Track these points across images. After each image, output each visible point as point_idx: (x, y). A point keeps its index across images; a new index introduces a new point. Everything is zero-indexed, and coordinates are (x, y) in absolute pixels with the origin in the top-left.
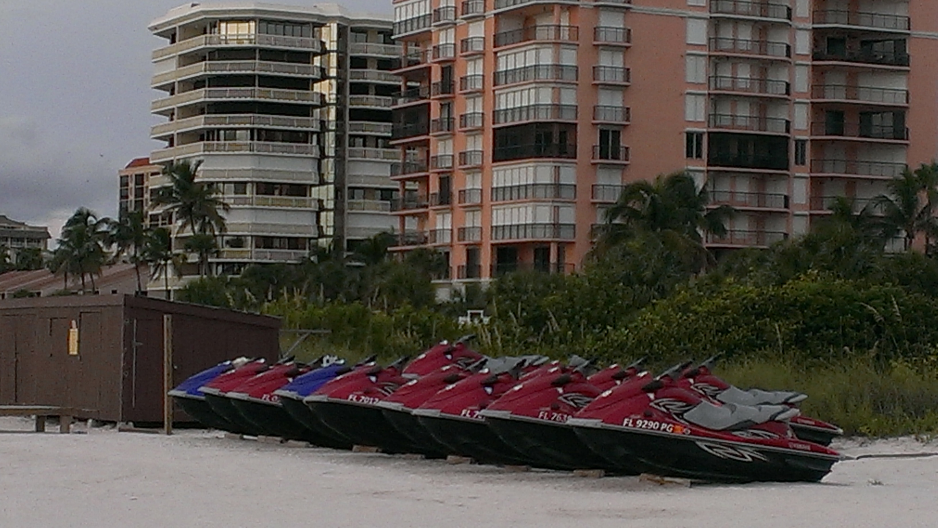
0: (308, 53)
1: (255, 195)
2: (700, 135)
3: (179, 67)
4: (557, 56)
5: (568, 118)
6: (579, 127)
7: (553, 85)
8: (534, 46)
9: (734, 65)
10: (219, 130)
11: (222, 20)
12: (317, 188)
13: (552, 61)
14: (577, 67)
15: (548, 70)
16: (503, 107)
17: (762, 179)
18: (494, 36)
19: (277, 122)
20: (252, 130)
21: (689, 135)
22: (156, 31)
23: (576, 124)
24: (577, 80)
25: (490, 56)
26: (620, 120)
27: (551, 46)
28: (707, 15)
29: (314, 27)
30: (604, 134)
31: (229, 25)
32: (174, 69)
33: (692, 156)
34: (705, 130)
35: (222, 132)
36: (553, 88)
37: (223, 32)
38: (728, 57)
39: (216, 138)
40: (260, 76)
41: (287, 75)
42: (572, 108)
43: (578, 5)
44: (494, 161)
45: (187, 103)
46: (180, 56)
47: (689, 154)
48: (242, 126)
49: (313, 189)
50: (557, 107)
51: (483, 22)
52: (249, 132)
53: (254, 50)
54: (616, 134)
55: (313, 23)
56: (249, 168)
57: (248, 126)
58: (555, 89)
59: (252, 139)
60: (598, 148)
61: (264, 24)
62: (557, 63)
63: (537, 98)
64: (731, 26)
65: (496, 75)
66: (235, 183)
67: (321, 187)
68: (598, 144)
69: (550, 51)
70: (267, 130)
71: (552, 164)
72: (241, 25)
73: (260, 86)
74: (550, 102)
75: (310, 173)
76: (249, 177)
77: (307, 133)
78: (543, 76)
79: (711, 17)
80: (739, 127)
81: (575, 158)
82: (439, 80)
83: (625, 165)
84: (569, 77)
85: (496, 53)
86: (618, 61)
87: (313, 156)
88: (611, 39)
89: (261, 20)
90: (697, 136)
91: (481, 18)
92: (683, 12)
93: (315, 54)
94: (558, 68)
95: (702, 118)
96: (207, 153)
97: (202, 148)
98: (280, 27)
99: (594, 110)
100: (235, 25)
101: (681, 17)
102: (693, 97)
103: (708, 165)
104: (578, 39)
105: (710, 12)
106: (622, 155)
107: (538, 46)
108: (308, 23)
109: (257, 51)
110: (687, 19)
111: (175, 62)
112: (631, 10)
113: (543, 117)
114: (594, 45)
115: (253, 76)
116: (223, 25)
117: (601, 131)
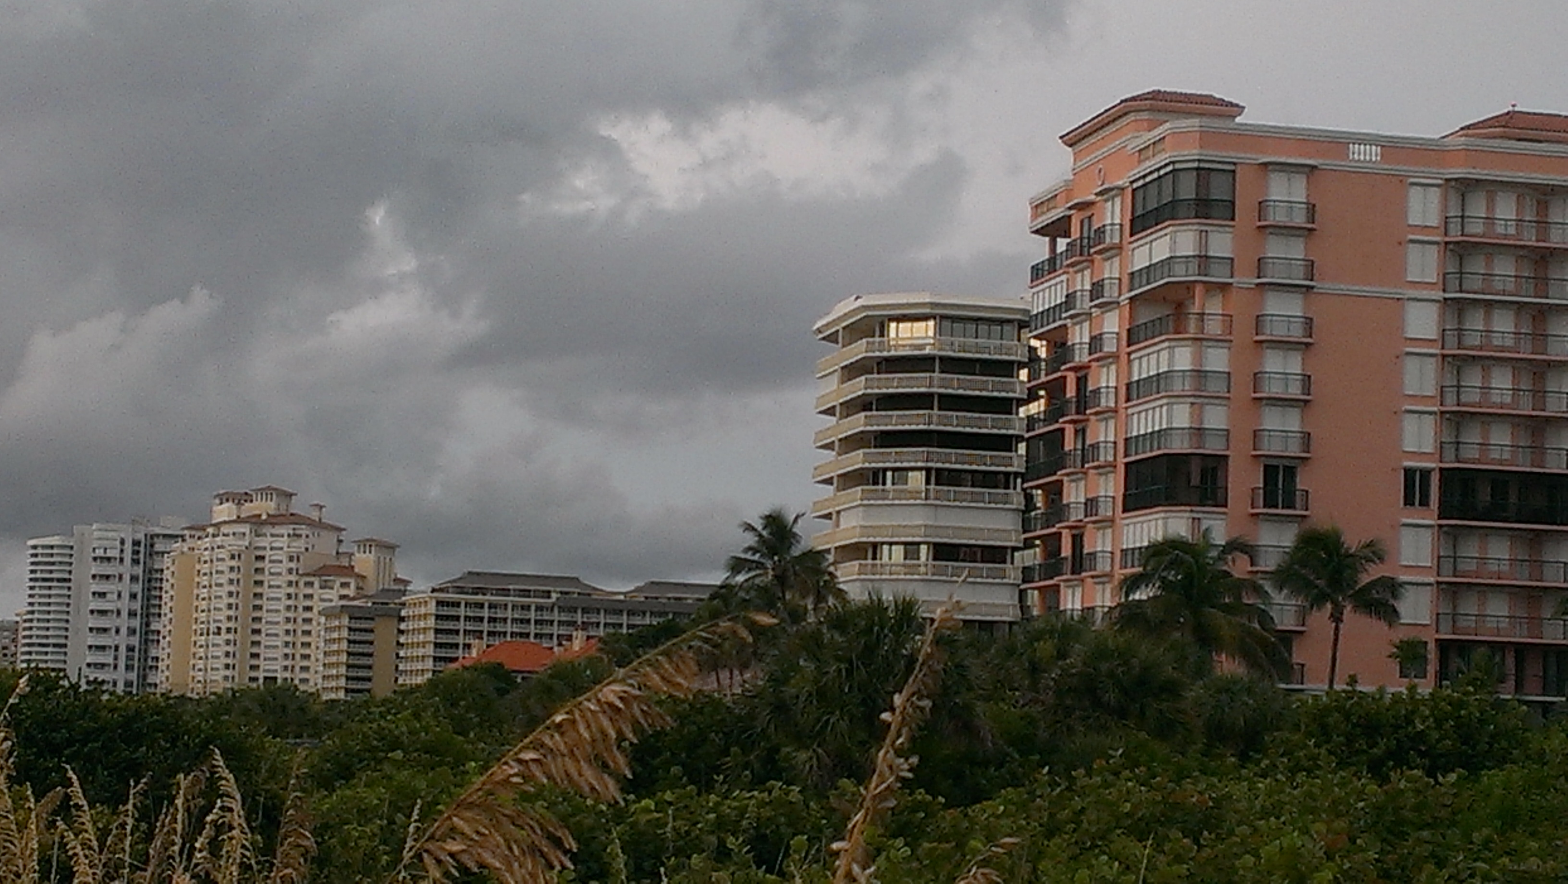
0: (1012, 363)
1: (931, 562)
2: (1425, 474)
3: (843, 383)
4: (1198, 357)
5: (1213, 447)
6: (1230, 460)
7: (1192, 400)
8: (1166, 344)
9: (1486, 370)
10: (885, 470)
11: (892, 319)
12: (1021, 553)
13: (1192, 364)
14: (1229, 373)
15: (1184, 377)
16: (1135, 434)
17: (1536, 540)
18: (1129, 330)
19: (960, 459)
20: (928, 470)
21: (1409, 473)
22: (821, 336)
23: (1226, 457)
24: (1229, 392)
25: (1124, 358)
26: (1294, 450)
27: (1190, 343)
28: (1439, 295)
29: (1021, 327)
30: (1270, 472)
31: (901, 325)
32: (835, 387)
33: (1413, 504)
34: (1433, 465)
35: (889, 474)
36: (1192, 404)
37: (893, 334)
38: (1474, 357)
39: (881, 481)
40: (941, 396)
41: (977, 393)
42: (1220, 433)
43: (1231, 284)
44: (1125, 511)
45: (849, 433)
46: (843, 368)
47: (1409, 501)
48: (913, 464)
49: (1016, 554)
50: (1198, 432)
51: (1117, 311)
52: (924, 473)
53: (931, 359)
54: (1290, 472)
55: (1019, 321)
56: (920, 522)
57: (920, 464)
58: (1196, 406)
59: (928, 482)
60: (1261, 491)
61: (947, 324)
62: (1198, 368)
63: (1170, 420)
64: (1482, 311)
65: (1128, 386)
66: (906, 544)
67: (1026, 552)
68: (1261, 485)
69: (1188, 349)
70: (950, 471)
71: (1187, 515)
72: (917, 325)
73: (940, 409)
74: (1187, 425)
75: (1010, 531)
76: (921, 537)
77: (1007, 475)
78: (1177, 388)
79: (1445, 299)
80: (1493, 462)
81: (1226, 506)
82: (1074, 394)
83: (1304, 516)
84: (1216, 387)
85: (1129, 354)
86: (1294, 364)
87: (1014, 507)
88: (1278, 331)
89: (943, 317)
90: (1421, 475)
91: (1114, 306)
92: (1399, 291)
93: (1021, 365)
94: (1200, 375)
95: (1429, 447)
96: (865, 502)
97: (859, 495)
98: (971, 327)
99: (1255, 436)
100: (909, 325)
101: (1398, 299)
102: (1416, 415)
103: (1439, 518)
104: (1230, 333)
105: (1444, 291)
106: (1298, 503)
107: (1173, 344)
108: (1009, 321)
109: (937, 361)
110: (1406, 303)
111: (836, 378)
112: (1315, 290)
113: (1179, 446)
114: (1256, 342)
115: (931, 395)
116: (893, 325)
117: (1266, 467)
